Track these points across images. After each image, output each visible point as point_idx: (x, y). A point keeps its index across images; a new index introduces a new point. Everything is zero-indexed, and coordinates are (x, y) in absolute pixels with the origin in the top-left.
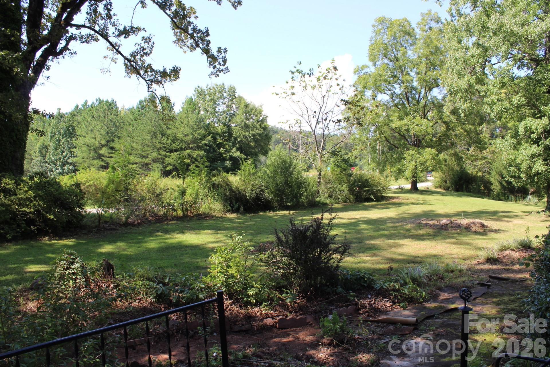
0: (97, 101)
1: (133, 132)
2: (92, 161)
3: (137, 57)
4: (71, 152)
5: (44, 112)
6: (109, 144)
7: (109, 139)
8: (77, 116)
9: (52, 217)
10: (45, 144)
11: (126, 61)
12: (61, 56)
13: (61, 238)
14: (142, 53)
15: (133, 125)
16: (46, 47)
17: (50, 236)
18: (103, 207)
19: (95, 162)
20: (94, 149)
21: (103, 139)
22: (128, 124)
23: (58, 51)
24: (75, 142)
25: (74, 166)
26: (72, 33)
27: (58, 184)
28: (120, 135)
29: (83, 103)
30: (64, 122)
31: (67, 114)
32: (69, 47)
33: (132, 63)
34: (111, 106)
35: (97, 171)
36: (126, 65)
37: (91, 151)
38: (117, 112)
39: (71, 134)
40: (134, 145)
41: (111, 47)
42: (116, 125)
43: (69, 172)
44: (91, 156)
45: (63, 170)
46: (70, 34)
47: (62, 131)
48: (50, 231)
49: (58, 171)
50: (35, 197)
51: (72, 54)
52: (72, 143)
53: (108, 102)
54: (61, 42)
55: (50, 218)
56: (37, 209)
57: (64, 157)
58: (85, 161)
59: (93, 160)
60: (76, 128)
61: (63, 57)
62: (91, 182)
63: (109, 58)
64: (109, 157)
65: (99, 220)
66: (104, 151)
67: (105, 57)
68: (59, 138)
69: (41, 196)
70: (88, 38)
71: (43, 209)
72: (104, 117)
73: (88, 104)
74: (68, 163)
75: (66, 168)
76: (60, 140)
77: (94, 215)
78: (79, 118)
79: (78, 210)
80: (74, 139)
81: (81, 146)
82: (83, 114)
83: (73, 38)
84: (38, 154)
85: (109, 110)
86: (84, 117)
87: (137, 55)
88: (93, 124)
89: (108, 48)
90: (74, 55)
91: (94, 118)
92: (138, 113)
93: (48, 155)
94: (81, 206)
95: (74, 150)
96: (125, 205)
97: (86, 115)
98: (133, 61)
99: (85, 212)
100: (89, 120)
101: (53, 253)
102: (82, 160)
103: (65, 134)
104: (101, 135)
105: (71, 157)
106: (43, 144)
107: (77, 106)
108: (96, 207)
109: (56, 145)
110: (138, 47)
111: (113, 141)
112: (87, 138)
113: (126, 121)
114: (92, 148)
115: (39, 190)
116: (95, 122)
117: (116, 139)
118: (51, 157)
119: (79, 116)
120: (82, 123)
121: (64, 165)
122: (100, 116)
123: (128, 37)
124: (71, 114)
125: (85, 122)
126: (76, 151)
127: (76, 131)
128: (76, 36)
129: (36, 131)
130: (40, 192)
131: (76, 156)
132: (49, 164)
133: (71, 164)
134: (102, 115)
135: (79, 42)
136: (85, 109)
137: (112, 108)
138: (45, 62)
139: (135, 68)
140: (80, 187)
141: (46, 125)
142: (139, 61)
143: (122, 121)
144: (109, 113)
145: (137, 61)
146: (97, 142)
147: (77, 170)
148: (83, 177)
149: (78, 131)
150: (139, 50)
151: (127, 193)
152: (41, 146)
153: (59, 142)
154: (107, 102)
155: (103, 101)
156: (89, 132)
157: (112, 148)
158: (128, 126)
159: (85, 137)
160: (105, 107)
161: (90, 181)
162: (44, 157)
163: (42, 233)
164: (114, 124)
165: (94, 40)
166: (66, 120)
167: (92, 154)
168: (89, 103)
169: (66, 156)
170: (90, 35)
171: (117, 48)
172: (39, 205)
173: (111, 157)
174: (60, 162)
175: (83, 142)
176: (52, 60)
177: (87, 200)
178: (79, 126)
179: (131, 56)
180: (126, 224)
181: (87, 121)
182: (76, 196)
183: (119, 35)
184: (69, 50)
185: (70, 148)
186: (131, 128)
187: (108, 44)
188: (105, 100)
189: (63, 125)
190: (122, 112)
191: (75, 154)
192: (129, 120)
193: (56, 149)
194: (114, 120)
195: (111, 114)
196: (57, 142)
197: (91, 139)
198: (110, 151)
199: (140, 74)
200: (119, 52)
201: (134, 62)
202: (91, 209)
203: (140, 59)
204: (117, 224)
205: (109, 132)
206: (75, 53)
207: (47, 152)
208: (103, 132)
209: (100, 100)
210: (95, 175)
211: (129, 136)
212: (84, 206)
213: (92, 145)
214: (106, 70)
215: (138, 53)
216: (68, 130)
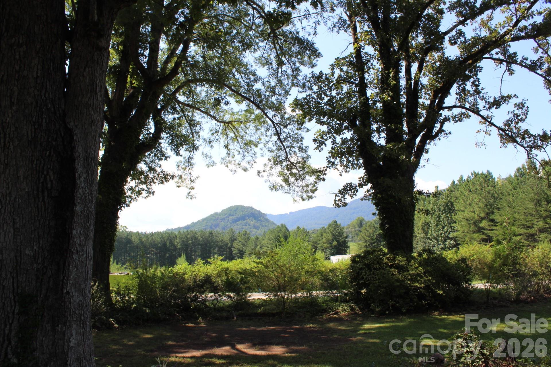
0: (472, 174)
1: (514, 202)
2: (472, 235)
3: (511, 125)
4: (451, 227)
5: (428, 192)
6: (488, 216)
7: (488, 211)
8: (454, 191)
9: (441, 292)
10: (427, 221)
11: (501, 132)
12: (437, 138)
13: (450, 314)
14: (516, 120)
15: (512, 194)
16: (424, 132)
17: (439, 311)
18: (491, 283)
19: (476, 235)
20: (474, 223)
21: (482, 212)
22: (507, 194)
23: (434, 134)
24: (454, 217)
25: (455, 241)
26: (445, 116)
27: (444, 259)
28: (499, 206)
29: (458, 179)
30: (443, 199)
31: (444, 190)
32: (444, 128)
33: (507, 132)
34: (487, 177)
35: (480, 245)
36: (501, 135)
37: (471, 225)
38: (494, 183)
39: (450, 209)
40: (516, 215)
41: (483, 121)
42: (494, 197)
43: (450, 247)
44: (471, 229)
45: (445, 245)
46: (444, 117)
47: (442, 208)
48: (440, 306)
49: (440, 247)
50: (424, 273)
51: (447, 134)
52: (452, 219)
53: (484, 175)
54: (436, 125)
55: (439, 293)
56: (427, 284)
57: (445, 232)
58: (466, 236)
59: (473, 233)
60: (454, 203)
61: (439, 139)
62: (475, 256)
63: (482, 131)
64: (489, 230)
65: (488, 296)
66: (484, 224)
67: (478, 131)
68: (439, 214)
69: (430, 272)
70: (461, 116)
71: (433, 284)
72: (481, 189)
73: (463, 179)
74: (449, 238)
75: (447, 243)
76: (440, 216)
77: (481, 291)
78: (457, 193)
79: (465, 285)
80: (453, 214)
81: (461, 221)
82: (459, 189)
83: (447, 119)
84: (421, 231)
85: (485, 182)
86: (461, 192)
87: (512, 123)
88: (471, 197)
89: (480, 122)
90: (448, 135)
91: (471, 191)
92: (516, 182)
93: (430, 232)
94: (468, 281)
95: (454, 225)
96: (514, 281)
97: (463, 190)
98: (507, 130)
99: (472, 287)
100: (466, 194)
101: (444, 329)
102: (463, 234)
103: (444, 209)
104: (479, 208)
105: (452, 232)
106: (425, 221)
107: (454, 182)
108: (483, 282)
109: (437, 221)
110: (511, 115)
111: (493, 213)
112: (466, 212)
113: (504, 191)
114: (472, 222)
115: (428, 266)
116: (472, 195)
117: (496, 211)
118: (433, 233)
119: (456, 191)
120: (460, 198)
121: (445, 240)
122: (476, 189)
123: (499, 107)
124: (448, 190)
125: (463, 196)
126: (456, 226)
127: (455, 206)
128: (450, 117)
129: (422, 211)
130: (429, 268)
131: (457, 231)
132: (431, 240)
133: (452, 239)
134: (479, 188)
135: (452, 122)
136: (461, 184)
137: (489, 180)
138: (424, 146)
139: (511, 137)
140: (466, 262)
141: (426, 203)
142: (514, 128)
143: (500, 192)
144: (486, 185)
145: (511, 129)
146: (476, 216)
147: (459, 244)
148: (467, 252)
149: (457, 206)
150: (513, 117)
151: (515, 267)
152: (423, 223)
153: (439, 219)
154: (482, 174)
155: (478, 174)
156: (467, 206)
157: (492, 221)
158: (507, 197)
159: (463, 211)
160: (482, 180)
161: (473, 255)
162: (426, 233)
163: (432, 307)
164: (492, 195)
165: (466, 118)
166: (444, 197)
167: (472, 228)
168: (465, 178)
169: (447, 231)
170: (462, 113)
171: (489, 120)
172: (429, 280)
173: (492, 230)
174: (442, 237)
175: (462, 217)
176: (430, 144)
177: (474, 275)
178: (457, 201)
179: (505, 125)
180: (518, 301)
181: (465, 196)
182: (463, 271)
183: (490, 108)
184: (444, 131)
185: (450, 224)
186: (511, 198)
187: (480, 119)
188: (480, 173)
189: (442, 201)
190: (499, 182)
191: (456, 228)
192: (508, 190)
193: (437, 226)
194: (492, 192)
195: (488, 186)
196: (437, 219)
197: (469, 213)
198: (490, 223)
199: (517, 142)
200: (492, 124)
201: (509, 131)
202: (479, 285)
203: (515, 127)
204: (507, 300)
205: (488, 204)
206: (450, 133)
207: (429, 228)
208: (481, 205)
209: (475, 173)
210: (477, 249)
211: (509, 207)
212: (471, 281)
213: (471, 218)
214: (480, 144)
215: (512, 121)
216: (447, 206)
